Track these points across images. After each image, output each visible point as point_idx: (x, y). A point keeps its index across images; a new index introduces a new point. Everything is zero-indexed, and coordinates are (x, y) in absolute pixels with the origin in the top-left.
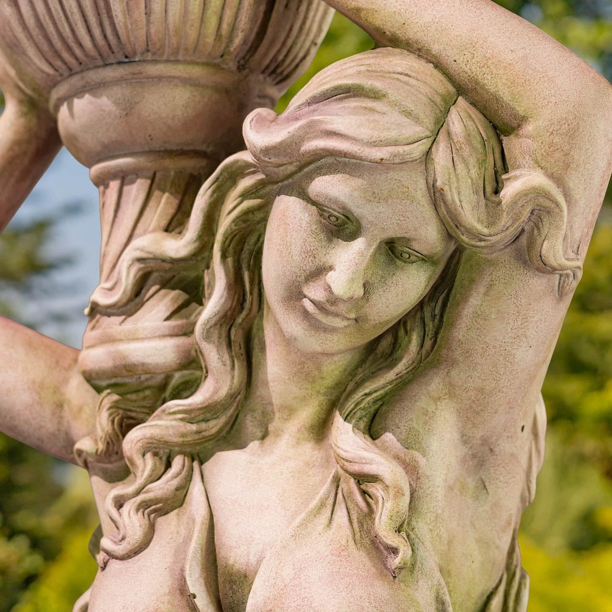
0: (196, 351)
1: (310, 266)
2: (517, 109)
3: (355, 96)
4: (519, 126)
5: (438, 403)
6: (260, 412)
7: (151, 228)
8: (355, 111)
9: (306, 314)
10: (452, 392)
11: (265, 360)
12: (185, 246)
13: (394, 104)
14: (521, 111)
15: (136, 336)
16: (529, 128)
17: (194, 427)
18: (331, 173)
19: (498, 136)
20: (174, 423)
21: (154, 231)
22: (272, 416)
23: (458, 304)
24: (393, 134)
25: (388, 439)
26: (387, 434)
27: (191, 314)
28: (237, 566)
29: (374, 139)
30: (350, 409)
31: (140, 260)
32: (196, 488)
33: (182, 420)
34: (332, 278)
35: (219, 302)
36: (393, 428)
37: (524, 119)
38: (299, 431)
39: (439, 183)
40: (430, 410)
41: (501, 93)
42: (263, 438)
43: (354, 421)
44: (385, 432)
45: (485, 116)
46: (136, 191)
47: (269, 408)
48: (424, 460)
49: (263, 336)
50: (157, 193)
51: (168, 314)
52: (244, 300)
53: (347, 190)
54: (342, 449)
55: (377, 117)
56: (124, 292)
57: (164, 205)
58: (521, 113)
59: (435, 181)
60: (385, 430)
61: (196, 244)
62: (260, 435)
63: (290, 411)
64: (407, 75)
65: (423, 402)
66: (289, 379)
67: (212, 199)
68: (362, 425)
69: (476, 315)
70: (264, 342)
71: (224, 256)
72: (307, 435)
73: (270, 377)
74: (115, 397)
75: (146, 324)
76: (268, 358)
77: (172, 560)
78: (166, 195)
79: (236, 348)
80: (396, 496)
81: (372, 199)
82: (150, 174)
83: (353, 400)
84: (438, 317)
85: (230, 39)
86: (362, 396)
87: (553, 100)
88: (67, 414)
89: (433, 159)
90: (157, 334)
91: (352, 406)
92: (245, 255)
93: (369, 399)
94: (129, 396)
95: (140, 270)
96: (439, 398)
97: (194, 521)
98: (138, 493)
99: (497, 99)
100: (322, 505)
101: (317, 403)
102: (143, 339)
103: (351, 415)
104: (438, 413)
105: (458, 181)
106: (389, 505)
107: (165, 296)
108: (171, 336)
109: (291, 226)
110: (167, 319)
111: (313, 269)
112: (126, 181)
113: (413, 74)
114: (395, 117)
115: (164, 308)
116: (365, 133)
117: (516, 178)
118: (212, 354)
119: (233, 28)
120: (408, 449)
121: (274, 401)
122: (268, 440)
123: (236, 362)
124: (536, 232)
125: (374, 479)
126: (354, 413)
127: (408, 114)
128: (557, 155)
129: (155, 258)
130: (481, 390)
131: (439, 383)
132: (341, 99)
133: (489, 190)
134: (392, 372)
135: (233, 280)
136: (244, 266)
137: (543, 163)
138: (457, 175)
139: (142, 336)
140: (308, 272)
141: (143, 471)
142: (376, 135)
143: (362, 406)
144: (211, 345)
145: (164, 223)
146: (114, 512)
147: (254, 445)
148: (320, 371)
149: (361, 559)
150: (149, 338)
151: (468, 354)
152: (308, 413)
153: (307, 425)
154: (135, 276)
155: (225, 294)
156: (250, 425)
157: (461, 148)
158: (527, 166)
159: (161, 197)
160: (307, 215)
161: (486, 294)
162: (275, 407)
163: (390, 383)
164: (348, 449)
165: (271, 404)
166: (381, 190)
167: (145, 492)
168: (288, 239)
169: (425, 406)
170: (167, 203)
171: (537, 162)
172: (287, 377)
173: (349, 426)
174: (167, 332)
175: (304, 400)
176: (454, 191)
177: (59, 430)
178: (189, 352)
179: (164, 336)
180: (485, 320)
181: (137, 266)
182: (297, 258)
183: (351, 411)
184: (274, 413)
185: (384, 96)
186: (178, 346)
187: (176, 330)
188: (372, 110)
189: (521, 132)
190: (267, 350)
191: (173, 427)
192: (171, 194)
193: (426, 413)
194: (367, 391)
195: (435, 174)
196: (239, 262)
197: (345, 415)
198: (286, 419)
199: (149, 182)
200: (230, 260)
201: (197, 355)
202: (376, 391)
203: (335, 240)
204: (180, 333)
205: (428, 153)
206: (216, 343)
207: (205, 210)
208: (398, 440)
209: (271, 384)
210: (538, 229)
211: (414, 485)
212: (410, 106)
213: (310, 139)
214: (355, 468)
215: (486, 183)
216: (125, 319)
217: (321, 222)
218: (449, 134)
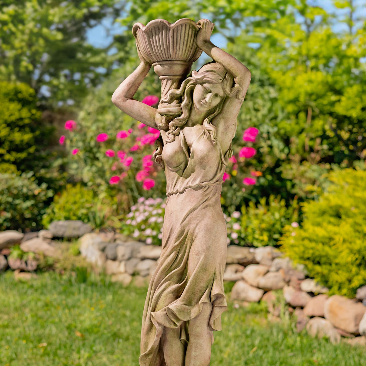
0: (181, 110)
3: (211, 72)
4: (236, 77)
9: (201, 104)
10: (223, 118)
12: (180, 92)
13: (217, 73)
14: (236, 75)
18: (207, 83)
19: (233, 78)
21: (173, 89)
24: (217, 78)
31: (171, 94)
32: (181, 132)
33: (178, 121)
34: (206, 99)
35: (185, 102)
37: (237, 76)
45: (231, 75)
46: (170, 82)
48: (218, 128)
54: (205, 126)
55: (215, 75)
59: (223, 86)
64: (219, 68)
67: (185, 85)
74: (166, 117)
77: (178, 142)
79: (188, 109)
81: (214, 88)
82: (172, 79)
84: (221, 106)
85: (188, 57)
87: (241, 74)
88: (156, 120)
94: (168, 117)
97: (181, 137)
98: (172, 132)
99: (233, 73)
100: (202, 135)
102: (172, 107)
106: (213, 135)
110: (176, 104)
112: (168, 80)
114: (218, 75)
116: (213, 78)
119: (189, 55)
123: (188, 112)
125: (211, 130)
128: (241, 82)
129: (174, 94)
130: (228, 117)
131: (221, 116)
132: (209, 72)
133: (231, 87)
134: (214, 114)
140: (202, 98)
142: (215, 78)
143: (208, 119)
145: (175, 87)
146: (168, 135)
148: (202, 113)
149: (209, 142)
151: (226, 112)
154: (170, 97)
157: (227, 80)
159: (174, 83)
163: (213, 116)
168: (199, 93)
171: (238, 83)
176: (226, 87)
177: (154, 122)
179: (175, 107)
186: (178, 108)
200: (187, 95)
203: (207, 93)
205: (222, 81)
206: (185, 108)
207: (183, 86)
210: (238, 93)
211: (217, 132)
212: (220, 74)
213: (204, 78)
214: (208, 129)
217: (204, 90)
218: (226, 78)
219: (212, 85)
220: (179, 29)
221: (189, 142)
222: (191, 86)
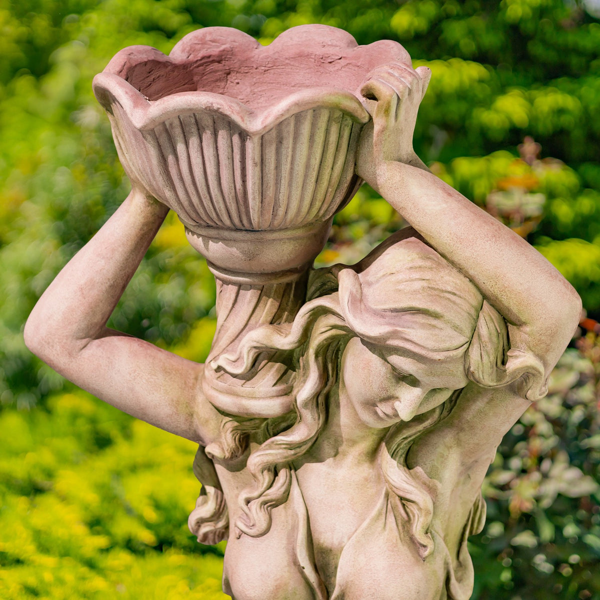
0: (294, 405)
1: (384, 395)
2: (521, 317)
3: (422, 313)
4: (521, 325)
5: (450, 450)
6: (333, 439)
7: (261, 322)
8: (423, 326)
9: (376, 414)
10: (459, 443)
11: (339, 413)
13: (448, 322)
15: (254, 396)
16: (527, 329)
17: (292, 452)
18: (405, 356)
19: (506, 323)
20: (281, 451)
21: (263, 324)
22: (341, 443)
23: (468, 400)
24: (447, 345)
25: (418, 471)
26: (418, 467)
27: (289, 379)
28: (325, 545)
29: (436, 348)
30: (394, 449)
31: (256, 347)
32: (295, 491)
33: (285, 448)
34: (397, 404)
35: (314, 387)
36: (422, 464)
37: (525, 324)
38: (359, 455)
39: (472, 369)
40: (445, 454)
41: (511, 307)
42: (335, 456)
43: (397, 459)
44: (417, 466)
45: (499, 313)
46: (249, 297)
47: (340, 439)
48: (441, 485)
49: (338, 399)
50: (264, 298)
51: (275, 382)
52: (328, 380)
53: (415, 368)
54: (391, 478)
55: (437, 331)
56: (246, 368)
57: (269, 306)
58: (523, 319)
59: (469, 367)
60: (417, 464)
61: (297, 344)
62: (333, 454)
63: (353, 443)
64: (454, 294)
65: (441, 449)
66: (355, 427)
67: (309, 320)
68: (402, 459)
69: (480, 412)
70: (339, 403)
71: (317, 357)
72: (364, 458)
73: (342, 423)
75: (261, 389)
76: (341, 413)
77: (286, 542)
78: (271, 300)
79: (320, 406)
80: (426, 515)
81: (430, 375)
82: (261, 287)
83: (396, 443)
84: (454, 401)
86: (402, 440)
87: (544, 316)
88: (196, 421)
89: (469, 356)
90: (268, 396)
91: (396, 446)
92: (329, 353)
93: (406, 442)
94: (245, 423)
95: (255, 353)
96: (451, 447)
97: (297, 515)
98: (260, 496)
99: (509, 309)
100: (380, 514)
101: (372, 440)
102: (259, 398)
103: (395, 453)
104: (450, 456)
105: (483, 366)
106: (421, 520)
107: (272, 367)
108: (278, 396)
109: (373, 372)
110: (275, 385)
111: (386, 396)
112: (241, 287)
113: (458, 293)
114: (449, 331)
115: (272, 378)
116: (430, 344)
117: (516, 357)
118: (308, 416)
120: (431, 478)
121: (343, 435)
122: (338, 457)
123: (321, 416)
124: (524, 384)
125: (411, 502)
126: (397, 452)
127: (456, 328)
128: (542, 346)
129: (267, 347)
131: (451, 438)
132: (413, 314)
133: (499, 363)
134: (421, 426)
135: (322, 371)
136: (329, 360)
137: (533, 349)
138: (483, 364)
139: (258, 396)
140: (382, 398)
141: (263, 484)
142: (437, 345)
143: (402, 446)
144: (307, 410)
145: (270, 319)
146: (245, 508)
147: (330, 461)
149: (404, 550)
150: (263, 398)
151: (472, 428)
152: (365, 445)
153: (365, 452)
154: (253, 357)
155: (318, 381)
156: (327, 448)
157: (486, 345)
158: (523, 348)
159: (267, 301)
160: (384, 368)
161: (488, 403)
162: (343, 439)
163: (419, 432)
164: (395, 480)
165: (341, 437)
166: (436, 372)
167: (265, 496)
168: (371, 379)
169: (442, 452)
170: (272, 305)
171: (529, 347)
172: (354, 426)
173: (395, 463)
174: (274, 394)
175: (363, 438)
176: (481, 373)
177: (190, 429)
178: (289, 406)
179: (273, 397)
180: (485, 415)
181: (254, 351)
182: (376, 390)
183: (395, 451)
184: (342, 442)
185: (442, 317)
186: (282, 404)
187: (280, 393)
188: (434, 327)
189: (521, 329)
190: (341, 408)
191: (280, 454)
192: (274, 299)
193: (442, 456)
194: (404, 436)
195: (470, 364)
196: (325, 359)
197: (392, 453)
198: (350, 446)
199: (259, 292)
200: (320, 359)
201: (294, 407)
202: (410, 436)
203: (401, 382)
204: (283, 394)
205: (466, 352)
206: (311, 409)
207: (304, 326)
208: (425, 473)
209: (342, 427)
210: (526, 382)
211: (434, 500)
212: (458, 323)
213: (393, 339)
214: (401, 494)
215: (498, 359)
216: (245, 382)
217: (393, 373)
218: (479, 336)
219: (423, 366)
220: (285, 134)
221: (326, 537)
222: (334, 332)
